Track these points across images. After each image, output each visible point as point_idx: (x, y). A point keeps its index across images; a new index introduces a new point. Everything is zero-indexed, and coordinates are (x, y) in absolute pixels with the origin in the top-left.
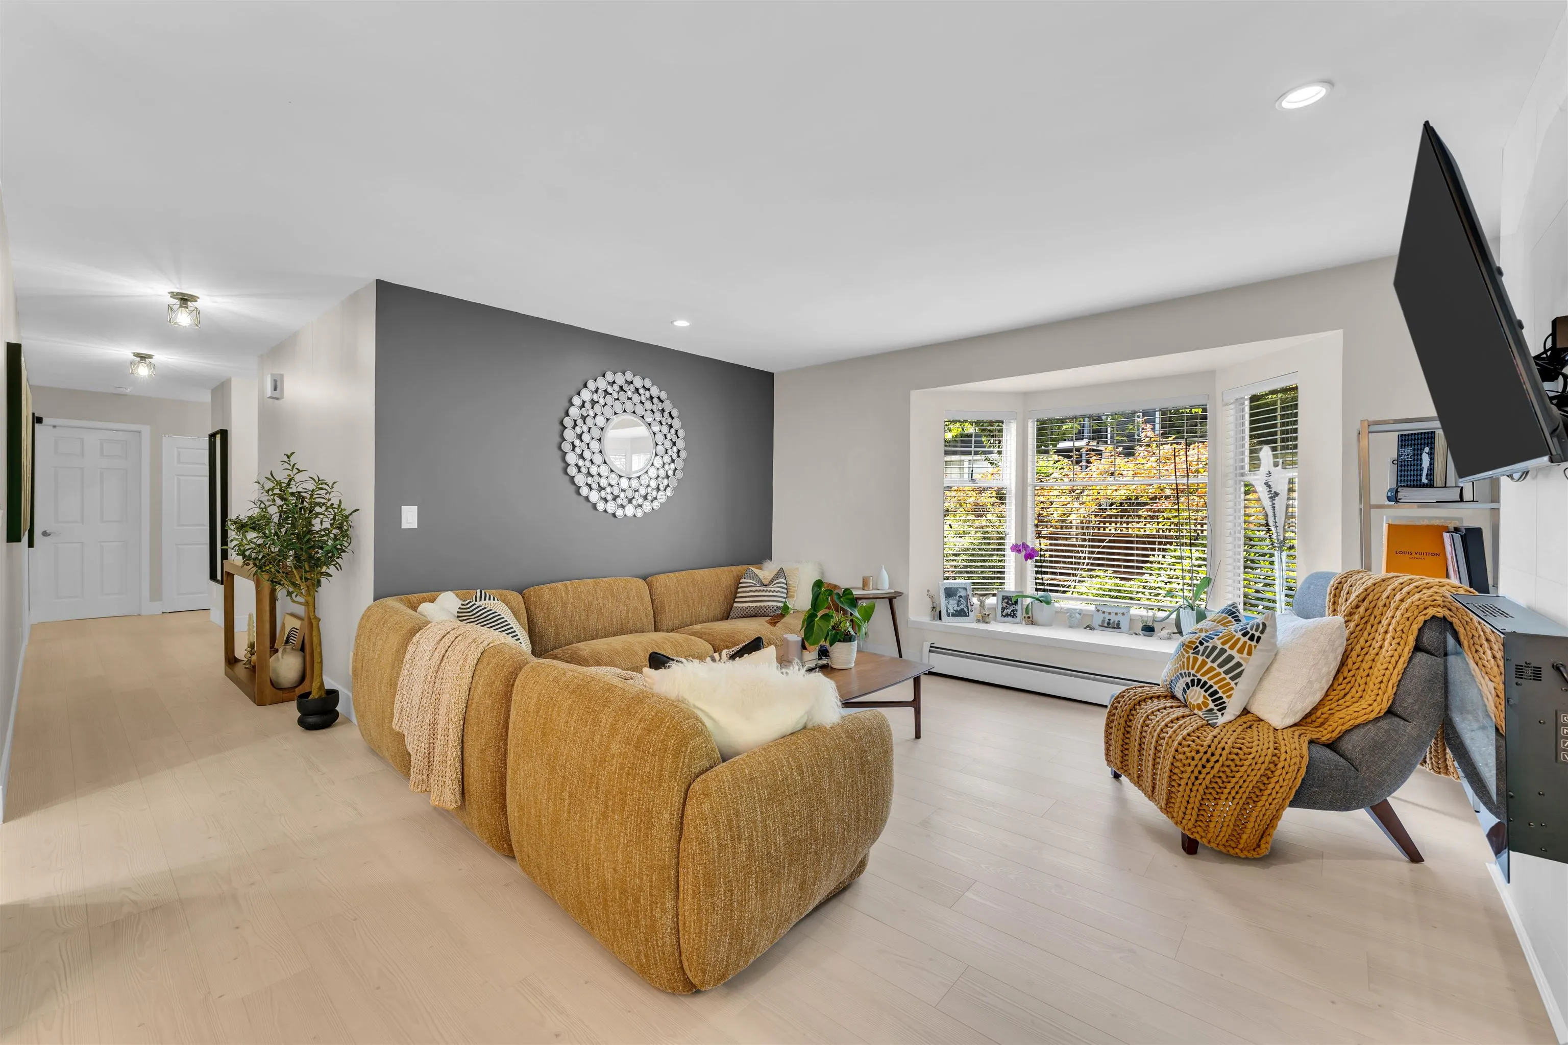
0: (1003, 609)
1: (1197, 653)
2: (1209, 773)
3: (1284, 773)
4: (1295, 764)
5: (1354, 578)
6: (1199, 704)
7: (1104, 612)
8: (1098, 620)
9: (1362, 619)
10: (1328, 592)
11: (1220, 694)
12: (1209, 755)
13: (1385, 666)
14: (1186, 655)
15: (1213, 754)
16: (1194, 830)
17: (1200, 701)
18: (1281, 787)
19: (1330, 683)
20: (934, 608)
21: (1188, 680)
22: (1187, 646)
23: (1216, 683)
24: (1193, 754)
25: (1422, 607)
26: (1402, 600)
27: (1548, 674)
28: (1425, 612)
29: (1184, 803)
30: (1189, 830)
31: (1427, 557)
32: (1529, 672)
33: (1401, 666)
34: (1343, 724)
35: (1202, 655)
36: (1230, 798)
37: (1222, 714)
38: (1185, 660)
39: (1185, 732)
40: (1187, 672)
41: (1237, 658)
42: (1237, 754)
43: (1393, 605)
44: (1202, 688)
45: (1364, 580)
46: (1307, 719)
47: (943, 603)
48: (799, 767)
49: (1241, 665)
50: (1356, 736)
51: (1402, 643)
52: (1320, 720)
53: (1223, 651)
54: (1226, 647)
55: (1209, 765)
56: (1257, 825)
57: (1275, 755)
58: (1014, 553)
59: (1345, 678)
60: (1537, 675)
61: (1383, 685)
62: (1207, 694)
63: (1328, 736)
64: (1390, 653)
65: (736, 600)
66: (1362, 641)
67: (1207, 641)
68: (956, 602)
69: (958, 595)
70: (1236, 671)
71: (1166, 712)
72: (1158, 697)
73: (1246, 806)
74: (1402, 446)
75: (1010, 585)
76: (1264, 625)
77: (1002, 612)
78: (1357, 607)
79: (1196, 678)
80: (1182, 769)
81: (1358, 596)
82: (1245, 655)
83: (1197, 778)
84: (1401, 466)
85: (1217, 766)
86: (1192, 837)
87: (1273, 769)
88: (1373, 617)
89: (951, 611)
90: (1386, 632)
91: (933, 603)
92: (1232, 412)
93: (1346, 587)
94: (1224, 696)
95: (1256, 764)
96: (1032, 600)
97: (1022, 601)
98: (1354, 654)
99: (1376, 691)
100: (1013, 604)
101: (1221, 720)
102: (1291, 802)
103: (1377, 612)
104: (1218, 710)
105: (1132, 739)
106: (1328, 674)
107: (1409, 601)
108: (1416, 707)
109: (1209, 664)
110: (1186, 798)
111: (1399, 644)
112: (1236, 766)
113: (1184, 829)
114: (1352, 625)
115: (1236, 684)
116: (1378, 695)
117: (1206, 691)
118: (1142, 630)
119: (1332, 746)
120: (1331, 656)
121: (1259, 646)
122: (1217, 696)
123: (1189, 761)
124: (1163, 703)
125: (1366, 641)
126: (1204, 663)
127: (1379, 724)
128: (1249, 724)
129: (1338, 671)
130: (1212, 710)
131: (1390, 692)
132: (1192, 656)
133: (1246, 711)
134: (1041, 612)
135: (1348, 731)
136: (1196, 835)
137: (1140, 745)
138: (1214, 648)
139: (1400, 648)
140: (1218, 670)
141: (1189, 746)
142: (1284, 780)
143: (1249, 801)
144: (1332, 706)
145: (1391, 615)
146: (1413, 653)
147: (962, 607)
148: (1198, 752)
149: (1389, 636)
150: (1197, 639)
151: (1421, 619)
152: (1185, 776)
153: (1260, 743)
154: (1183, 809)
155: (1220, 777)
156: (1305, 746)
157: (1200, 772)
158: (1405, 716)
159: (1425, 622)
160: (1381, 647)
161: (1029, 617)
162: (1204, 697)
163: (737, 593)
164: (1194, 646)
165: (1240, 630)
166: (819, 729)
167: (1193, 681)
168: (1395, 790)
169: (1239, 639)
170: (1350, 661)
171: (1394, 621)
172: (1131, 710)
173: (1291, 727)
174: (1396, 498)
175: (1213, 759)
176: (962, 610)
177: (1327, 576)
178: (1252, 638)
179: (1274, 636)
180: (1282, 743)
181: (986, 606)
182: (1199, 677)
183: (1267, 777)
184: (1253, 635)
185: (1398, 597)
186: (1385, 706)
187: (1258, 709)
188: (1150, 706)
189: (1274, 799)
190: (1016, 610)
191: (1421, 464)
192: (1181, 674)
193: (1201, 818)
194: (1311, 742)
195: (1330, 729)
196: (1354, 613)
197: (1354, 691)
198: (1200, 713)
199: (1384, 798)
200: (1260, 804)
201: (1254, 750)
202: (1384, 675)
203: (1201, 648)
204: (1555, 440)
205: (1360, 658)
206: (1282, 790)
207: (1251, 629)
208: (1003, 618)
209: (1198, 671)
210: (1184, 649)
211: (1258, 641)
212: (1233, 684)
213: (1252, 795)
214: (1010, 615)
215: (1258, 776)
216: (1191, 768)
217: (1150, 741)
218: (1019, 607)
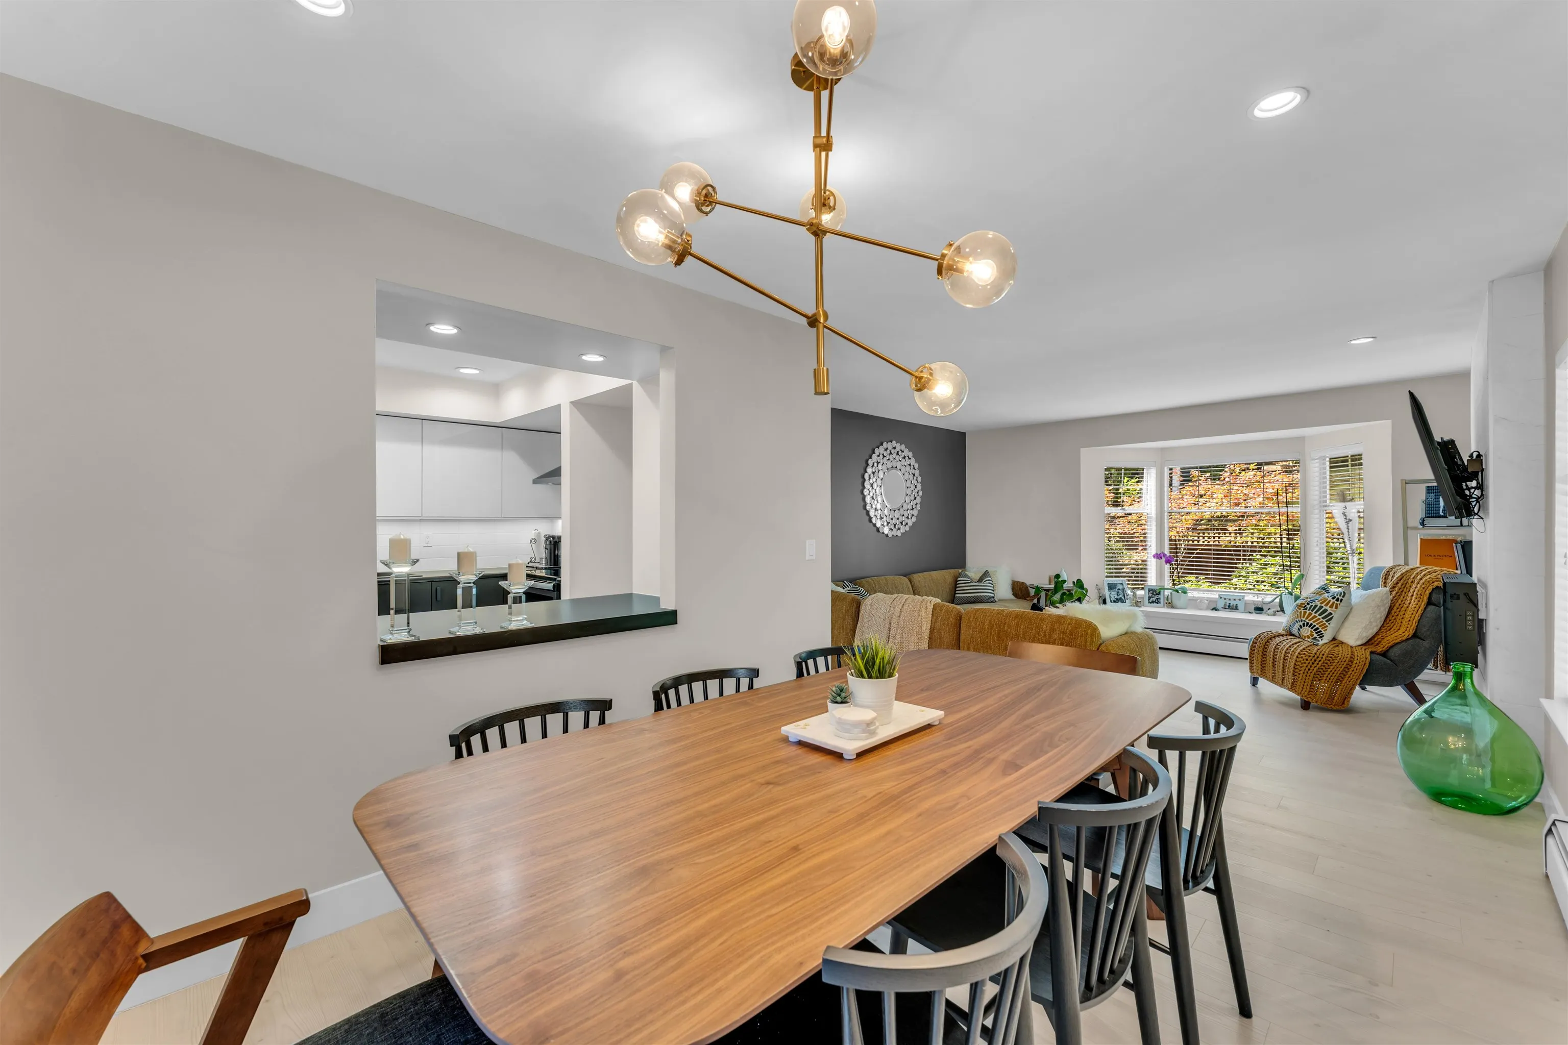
0: (1149, 598)
1: (1306, 609)
2: (1316, 667)
3: (1357, 666)
4: (1362, 661)
5: (1396, 569)
6: (1308, 635)
7: (1225, 599)
8: (1221, 604)
9: (1399, 589)
10: (1382, 576)
11: (1320, 629)
12: (1316, 658)
13: (1411, 612)
14: (1299, 611)
15: (1318, 657)
16: (1308, 696)
18: (1355, 673)
19: (1382, 623)
20: (1100, 597)
21: (1301, 624)
22: (1300, 606)
23: (1317, 624)
24: (1307, 657)
25: (1431, 582)
26: (1421, 579)
27: (1462, 597)
28: (1433, 584)
29: (1303, 683)
30: (1305, 696)
31: (1444, 558)
32: (1455, 596)
33: (1420, 612)
34: (1389, 643)
35: (1309, 610)
36: (1326, 682)
37: (1322, 640)
38: (1299, 613)
39: (1301, 648)
40: (1300, 620)
41: (1330, 610)
42: (1331, 657)
43: (1416, 582)
44: (1309, 627)
45: (1401, 569)
46: (1369, 642)
47: (1107, 593)
48: (1136, 645)
49: (1332, 614)
50: (1395, 649)
51: (1421, 600)
52: (1377, 642)
53: (1321, 607)
54: (1323, 605)
55: (1316, 663)
56: (1342, 692)
57: (1352, 658)
58: (1155, 559)
59: (1390, 620)
60: (1458, 598)
61: (1410, 623)
62: (1312, 630)
63: (1381, 650)
64: (1414, 606)
65: (957, 592)
66: (1400, 601)
67: (1312, 603)
68: (1116, 593)
69: (1117, 588)
70: (1329, 617)
71: (1288, 641)
72: (1282, 635)
73: (1336, 683)
74: (1428, 493)
75: (1152, 580)
76: (1344, 592)
77: (1149, 600)
78: (1397, 583)
79: (1305, 622)
80: (1301, 665)
81: (1397, 578)
82: (1334, 609)
83: (1309, 670)
84: (1428, 505)
85: (1320, 663)
86: (1307, 700)
87: (1351, 664)
88: (1406, 588)
89: (1113, 599)
90: (1412, 596)
91: (1099, 593)
92: (1317, 465)
93: (1391, 573)
94: (1322, 630)
95: (1341, 662)
96: (1170, 591)
97: (1164, 592)
98: (1395, 608)
99: (1407, 626)
100: (1157, 594)
101: (1321, 643)
102: (1361, 681)
103: (1408, 586)
104: (1319, 637)
105: (1268, 657)
106: (1381, 617)
107: (1424, 579)
108: (1428, 633)
109: (1314, 615)
110: (1304, 680)
111: (1419, 601)
112: (1331, 663)
113: (1302, 696)
114: (1394, 593)
115: (1329, 624)
116: (1408, 627)
117: (1312, 628)
118: (1254, 610)
119: (1384, 654)
120: (1382, 609)
121: (1342, 604)
122: (1319, 630)
123: (1305, 661)
124: (1285, 638)
125: (1402, 601)
126: (1310, 614)
127: (1408, 642)
128: (1336, 644)
129: (1387, 617)
130: (1316, 637)
131: (1414, 625)
132: (1303, 611)
133: (1334, 639)
134: (1179, 599)
135: (1392, 647)
136: (1309, 699)
137: (1273, 660)
138: (1316, 606)
139: (1419, 604)
140: (1319, 617)
141: (1304, 654)
142: (1357, 669)
143: (1338, 680)
144: (1383, 635)
145: (1415, 586)
146: (1427, 606)
147: (1120, 596)
148: (1310, 656)
149: (1413, 598)
150: (1306, 602)
151: (1431, 588)
152: (1303, 669)
153: (1342, 652)
154: (1302, 686)
155: (1322, 669)
156: (1368, 654)
157: (1311, 667)
158: (1422, 637)
159: (1433, 590)
160: (1410, 603)
161: (1170, 603)
162: (1311, 631)
163: (956, 587)
164: (1304, 606)
165: (1331, 596)
166: (1134, 633)
167: (1304, 624)
168: (1418, 676)
169: (1330, 601)
170: (1393, 611)
171: (1416, 590)
172: (1266, 643)
173: (1360, 646)
174: (1423, 524)
175: (1318, 660)
176: (1121, 598)
177: (1381, 569)
178: (1337, 600)
179: (1350, 599)
180: (1355, 652)
181: (1138, 597)
182: (1308, 621)
183: (1347, 668)
184: (1338, 598)
185: (1419, 577)
186: (1412, 632)
187: (1342, 637)
188: (1278, 640)
189: (1351, 679)
190: (1160, 599)
191: (1439, 504)
192: (1296, 621)
193: (1312, 690)
194: (1372, 653)
195: (1382, 646)
196: (1396, 587)
197: (1395, 626)
198: (1309, 640)
199: (1411, 680)
200: (1344, 682)
201: (1340, 655)
202: (1411, 617)
203: (1308, 607)
204: (1457, 511)
205: (1399, 610)
206: (1356, 674)
207: (1337, 595)
208: (1150, 604)
210: (1298, 608)
211: (1341, 601)
212: (1327, 624)
213: (1339, 678)
214: (1155, 602)
215: (1343, 667)
216: (1306, 665)
217: (1280, 656)
218: (1161, 596)
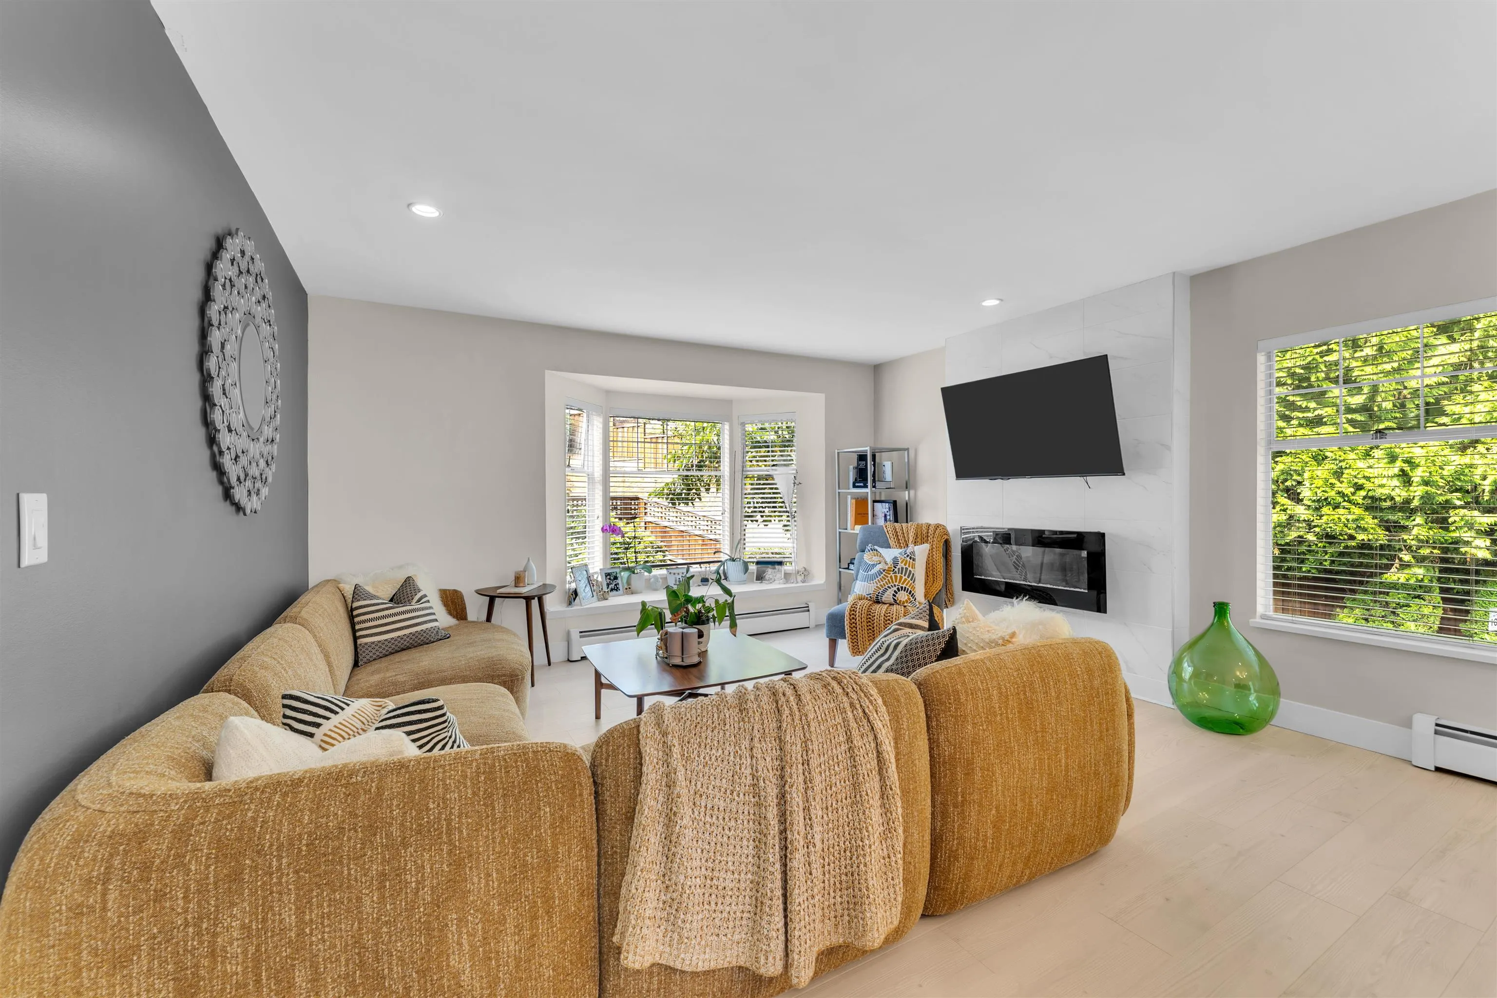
0: (608, 585)
1: (896, 573)
7: (674, 574)
10: (890, 534)
17: (907, 597)
21: (895, 589)
23: (909, 587)
37: (916, 601)
40: (893, 585)
44: (904, 590)
49: (915, 574)
51: (940, 553)
54: (907, 567)
64: (939, 558)
70: (914, 578)
74: (859, 460)
77: (608, 588)
96: (629, 573)
100: (614, 579)
104: (914, 600)
109: (904, 578)
117: (906, 592)
121: (916, 563)
126: (901, 577)
139: (941, 556)
160: (937, 556)
161: (629, 588)
163: (356, 623)
167: (898, 589)
171: (936, 543)
182: (901, 585)
190: (618, 584)
203: (896, 570)
207: (911, 555)
209: (899, 583)
211: (915, 561)
214: (614, 589)
218: (619, 581)
